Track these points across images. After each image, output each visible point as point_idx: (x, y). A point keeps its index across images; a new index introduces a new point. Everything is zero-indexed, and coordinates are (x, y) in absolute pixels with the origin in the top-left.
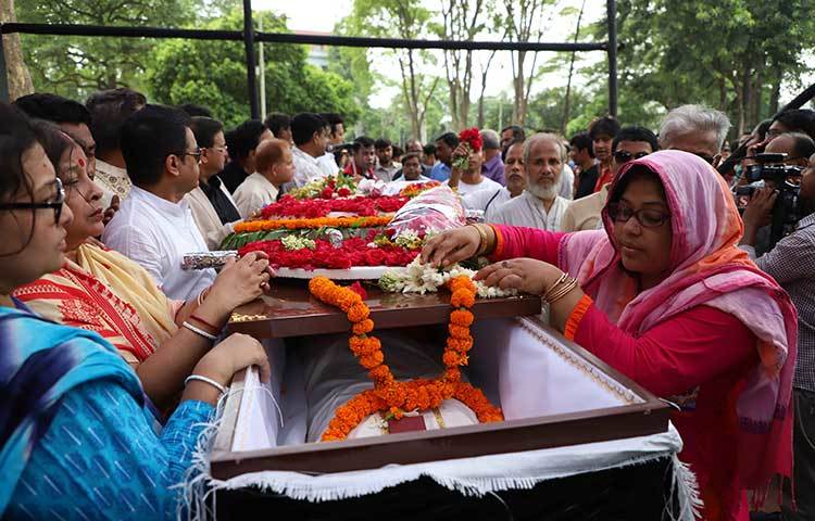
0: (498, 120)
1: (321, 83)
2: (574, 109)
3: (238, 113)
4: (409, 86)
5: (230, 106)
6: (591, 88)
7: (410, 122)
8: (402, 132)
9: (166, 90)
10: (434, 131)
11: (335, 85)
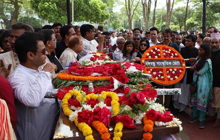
0: (160, 18)
1: (95, 4)
2: (189, 15)
3: (63, 15)
4: (127, 4)
5: (60, 12)
6: (195, 7)
7: (127, 18)
8: (125, 22)
9: (36, 5)
10: (136, 22)
11: (100, 5)
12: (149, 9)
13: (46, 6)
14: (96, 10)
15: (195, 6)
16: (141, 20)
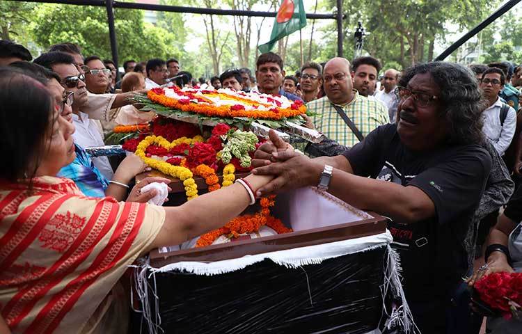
1: (153, 34)
4: (211, 37)
7: (211, 60)
8: (206, 67)
13: (63, 38)
16: (235, 63)
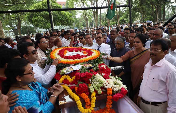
0: (104, 19)
1: (65, 14)
5: (45, 21)
9: (31, 19)
11: (68, 15)
12: (97, 14)
13: (37, 19)
14: (66, 18)
15: (123, 9)
16: (93, 21)
